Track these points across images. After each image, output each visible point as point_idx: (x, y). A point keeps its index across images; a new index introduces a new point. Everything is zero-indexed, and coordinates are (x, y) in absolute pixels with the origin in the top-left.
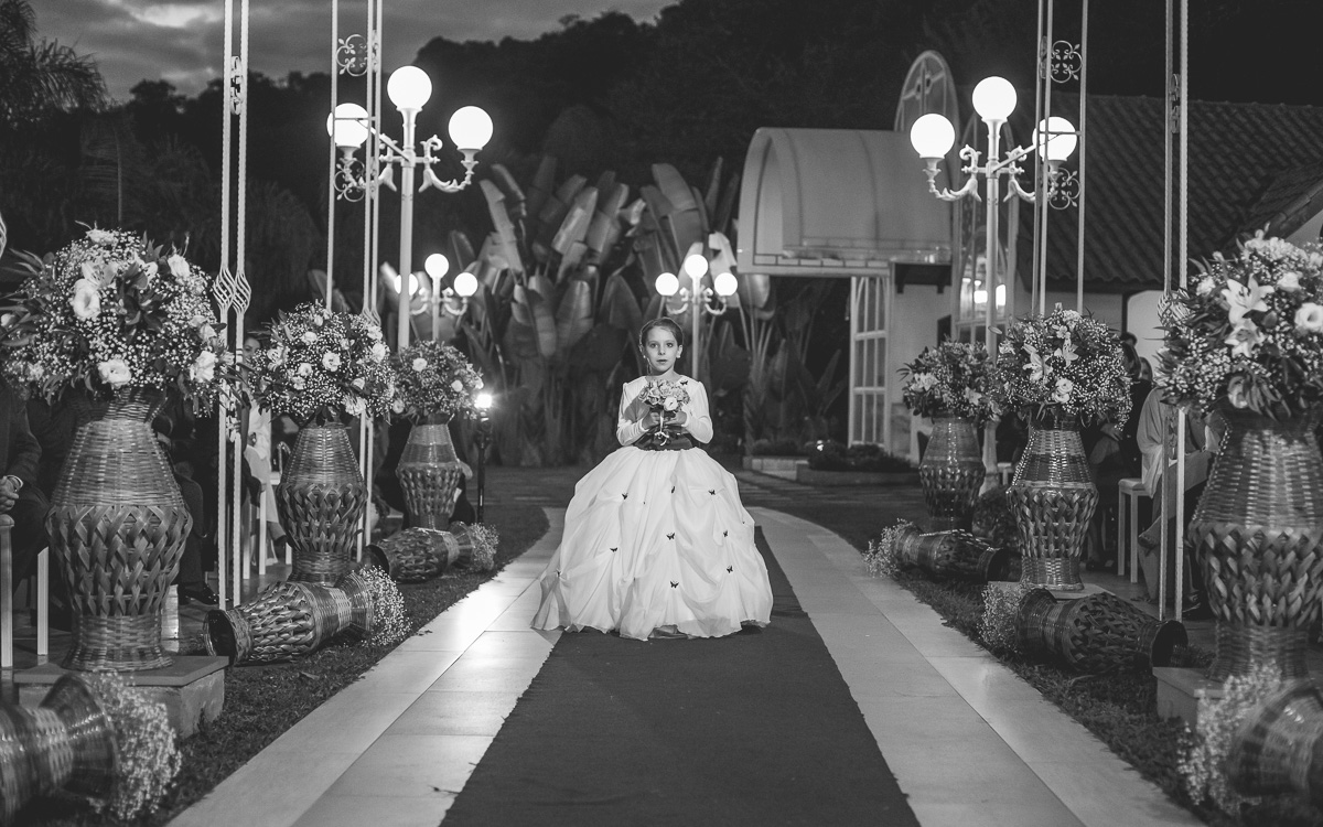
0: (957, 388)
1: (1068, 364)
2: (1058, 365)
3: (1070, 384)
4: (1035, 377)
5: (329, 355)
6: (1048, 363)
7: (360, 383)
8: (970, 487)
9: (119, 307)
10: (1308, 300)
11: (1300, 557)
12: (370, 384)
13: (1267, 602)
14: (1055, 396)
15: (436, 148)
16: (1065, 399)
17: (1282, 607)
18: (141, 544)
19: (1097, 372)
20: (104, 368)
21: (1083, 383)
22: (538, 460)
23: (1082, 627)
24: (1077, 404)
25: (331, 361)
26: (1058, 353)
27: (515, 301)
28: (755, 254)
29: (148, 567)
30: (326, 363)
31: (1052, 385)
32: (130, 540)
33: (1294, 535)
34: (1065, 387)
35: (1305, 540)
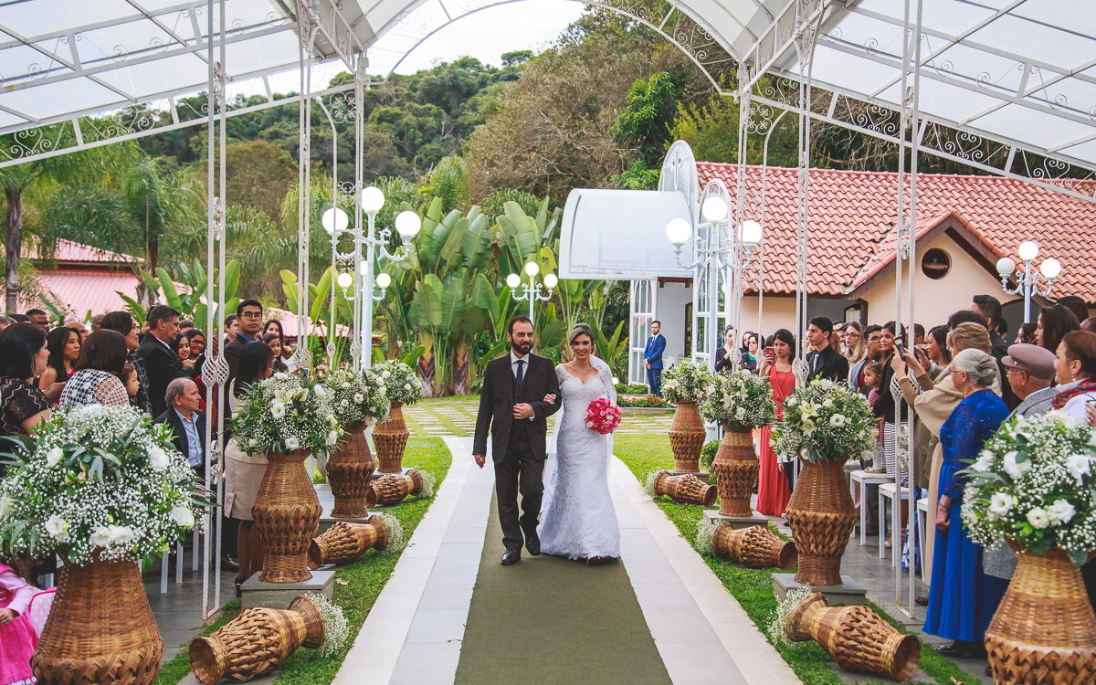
0: (690, 389)
1: (743, 400)
2: (738, 400)
3: (744, 410)
4: (725, 406)
5: (358, 395)
6: (733, 399)
7: (373, 409)
8: (697, 444)
9: (295, 412)
10: (837, 412)
11: (834, 527)
12: (378, 409)
13: (820, 547)
14: (736, 416)
15: (387, 235)
16: (741, 418)
17: (826, 550)
18: (302, 523)
19: (757, 405)
20: (288, 442)
21: (751, 409)
22: (430, 392)
23: (746, 544)
24: (748, 420)
25: (359, 398)
26: (738, 394)
27: (416, 291)
28: (570, 266)
29: (304, 533)
30: (356, 400)
31: (734, 410)
32: (297, 521)
33: (832, 516)
34: (741, 412)
35: (836, 518)
